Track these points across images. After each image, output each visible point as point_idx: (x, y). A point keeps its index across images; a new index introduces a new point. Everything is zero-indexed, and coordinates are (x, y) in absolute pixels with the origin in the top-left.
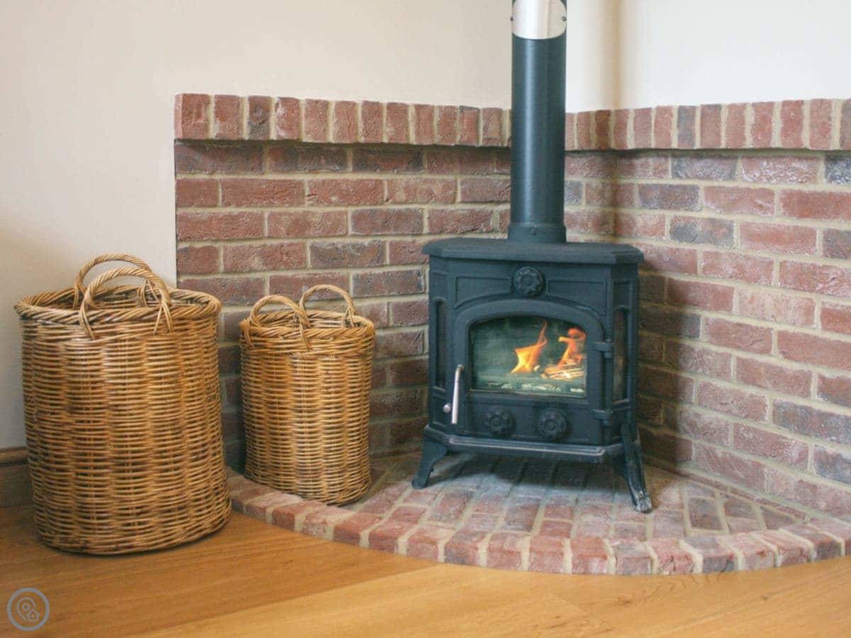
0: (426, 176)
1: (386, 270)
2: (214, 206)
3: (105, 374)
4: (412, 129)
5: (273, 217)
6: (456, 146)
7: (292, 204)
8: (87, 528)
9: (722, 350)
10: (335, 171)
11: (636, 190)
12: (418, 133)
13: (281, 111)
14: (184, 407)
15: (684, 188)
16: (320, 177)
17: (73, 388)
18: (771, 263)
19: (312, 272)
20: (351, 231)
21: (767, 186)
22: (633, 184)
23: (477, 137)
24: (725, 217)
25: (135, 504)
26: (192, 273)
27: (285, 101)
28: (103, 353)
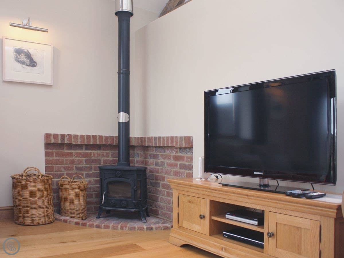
0: (102, 151)
1: (93, 172)
2: (53, 157)
3: (28, 190)
4: (98, 141)
5: (66, 160)
6: (109, 145)
7: (71, 157)
8: (25, 220)
9: (164, 189)
10: (80, 150)
11: (149, 154)
12: (99, 142)
13: (67, 137)
14: (45, 197)
15: (157, 154)
16: (77, 151)
17: (22, 192)
18: (171, 170)
19: (75, 172)
20: (84, 163)
21: (170, 154)
22: (148, 153)
23: (114, 142)
24: (164, 161)
25: (34, 215)
26: (48, 171)
27: (68, 135)
28: (28, 185)
